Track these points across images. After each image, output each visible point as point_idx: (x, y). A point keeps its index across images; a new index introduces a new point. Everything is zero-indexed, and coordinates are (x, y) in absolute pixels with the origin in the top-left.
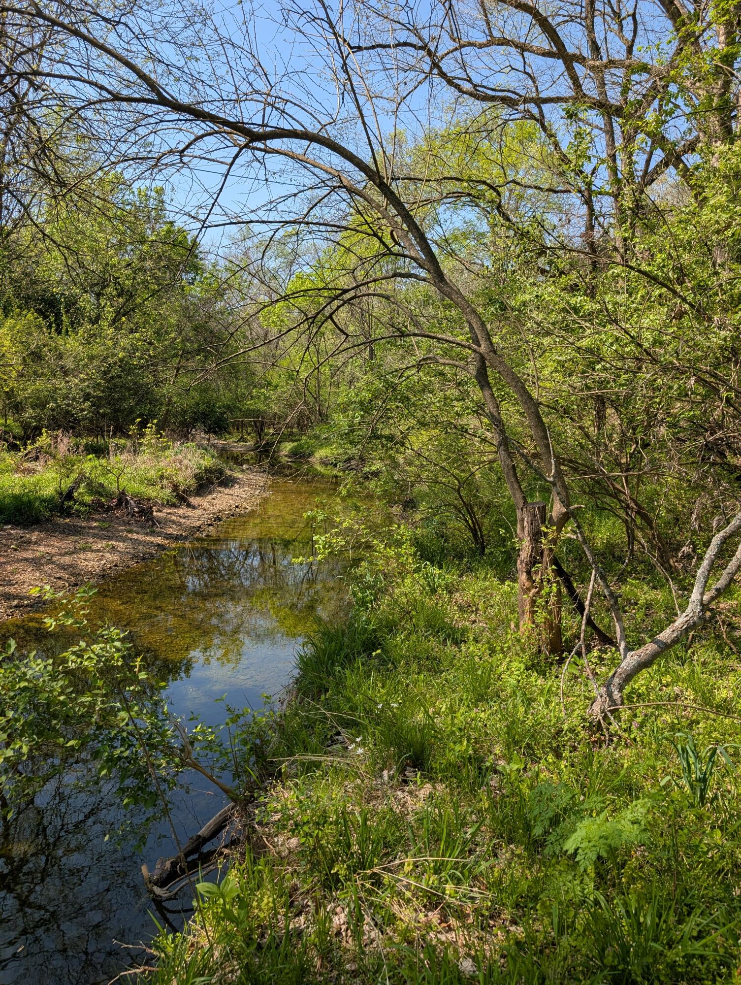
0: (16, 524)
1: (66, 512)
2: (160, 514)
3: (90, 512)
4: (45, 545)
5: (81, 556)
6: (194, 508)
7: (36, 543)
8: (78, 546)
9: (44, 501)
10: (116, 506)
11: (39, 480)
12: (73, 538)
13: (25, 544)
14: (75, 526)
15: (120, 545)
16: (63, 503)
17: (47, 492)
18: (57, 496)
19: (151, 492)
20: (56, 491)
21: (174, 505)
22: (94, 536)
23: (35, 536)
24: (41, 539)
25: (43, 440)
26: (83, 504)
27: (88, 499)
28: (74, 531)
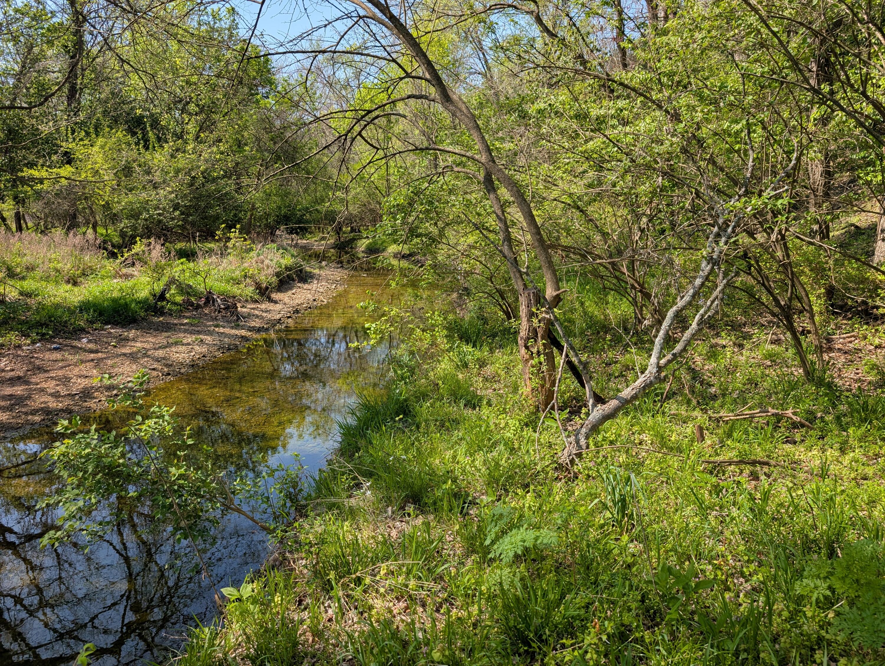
0: (115, 324)
1: (160, 312)
2: (244, 310)
3: (181, 311)
4: (141, 342)
5: (174, 349)
6: (276, 302)
7: (133, 340)
8: (171, 341)
9: (140, 302)
10: (205, 304)
11: (135, 284)
12: (166, 334)
13: (123, 340)
14: (167, 323)
15: (208, 339)
16: (156, 303)
17: (142, 295)
18: (151, 298)
19: (236, 290)
20: (150, 293)
21: (256, 301)
22: (185, 331)
23: (132, 334)
24: (138, 337)
25: (138, 247)
26: (175, 304)
27: (179, 299)
28: (167, 328)
